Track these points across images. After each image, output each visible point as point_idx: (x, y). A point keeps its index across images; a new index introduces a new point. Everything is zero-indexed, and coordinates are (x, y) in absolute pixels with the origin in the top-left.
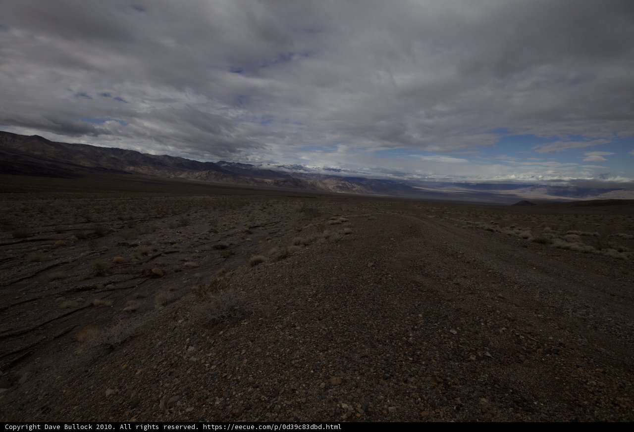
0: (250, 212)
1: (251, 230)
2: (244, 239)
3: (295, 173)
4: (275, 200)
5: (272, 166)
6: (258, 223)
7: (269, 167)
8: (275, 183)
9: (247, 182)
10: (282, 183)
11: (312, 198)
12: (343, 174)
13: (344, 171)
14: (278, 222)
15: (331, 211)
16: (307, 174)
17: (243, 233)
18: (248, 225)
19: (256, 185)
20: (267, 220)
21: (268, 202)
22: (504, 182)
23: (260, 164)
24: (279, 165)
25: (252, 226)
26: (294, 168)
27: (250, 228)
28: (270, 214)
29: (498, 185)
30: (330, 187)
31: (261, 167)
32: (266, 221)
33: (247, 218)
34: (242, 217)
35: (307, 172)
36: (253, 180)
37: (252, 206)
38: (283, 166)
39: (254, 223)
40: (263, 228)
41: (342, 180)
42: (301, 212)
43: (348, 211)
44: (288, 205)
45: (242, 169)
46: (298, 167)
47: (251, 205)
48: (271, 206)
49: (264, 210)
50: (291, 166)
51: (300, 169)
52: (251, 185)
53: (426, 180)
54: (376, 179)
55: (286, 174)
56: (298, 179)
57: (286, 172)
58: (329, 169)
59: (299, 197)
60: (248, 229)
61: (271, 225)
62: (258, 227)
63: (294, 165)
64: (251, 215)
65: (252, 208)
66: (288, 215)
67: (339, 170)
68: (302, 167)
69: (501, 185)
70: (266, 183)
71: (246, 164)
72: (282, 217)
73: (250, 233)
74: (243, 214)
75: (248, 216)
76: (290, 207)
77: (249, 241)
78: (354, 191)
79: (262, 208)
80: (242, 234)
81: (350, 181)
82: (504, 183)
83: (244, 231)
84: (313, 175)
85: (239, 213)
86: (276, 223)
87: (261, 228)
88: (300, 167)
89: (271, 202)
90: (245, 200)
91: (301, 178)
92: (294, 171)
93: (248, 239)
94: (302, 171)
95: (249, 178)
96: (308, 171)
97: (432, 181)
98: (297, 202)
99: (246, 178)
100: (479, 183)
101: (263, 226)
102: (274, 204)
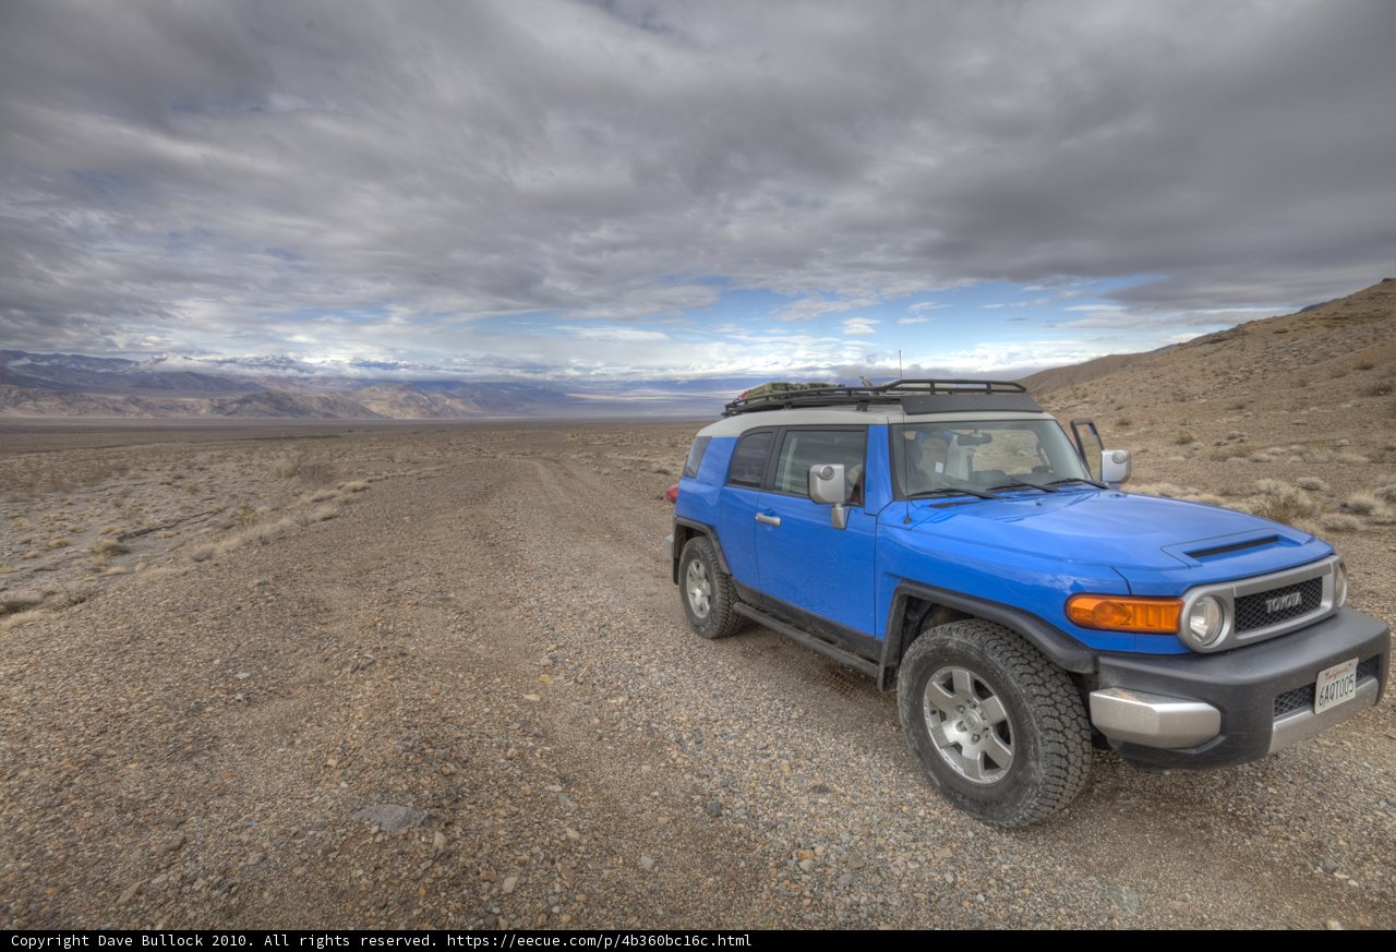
0: (125, 495)
1: (127, 544)
2: (99, 571)
3: (270, 378)
4: (215, 454)
5: (196, 362)
6: (152, 519)
7: (188, 363)
8: (214, 408)
9: (116, 409)
10: (235, 406)
11: (325, 437)
12: (402, 373)
13: (406, 367)
14: (220, 511)
15: (364, 467)
16: (306, 379)
17: (98, 553)
18: (118, 530)
19: (151, 417)
20: (182, 508)
21: (192, 460)
22: (733, 374)
23: (156, 357)
24: (220, 358)
25: (129, 530)
26: (267, 364)
27: (120, 539)
28: (194, 491)
29: (724, 381)
30: (374, 408)
31: (159, 367)
32: (180, 513)
33: (113, 511)
34: (98, 511)
35: (305, 375)
36: (136, 402)
37: (135, 478)
38: (231, 361)
39: (139, 523)
40: (169, 533)
41: (402, 390)
42: (291, 476)
43: (408, 461)
44: (255, 462)
45: (94, 372)
46: (279, 361)
47: (132, 473)
48: (201, 469)
49: (179, 483)
50: (258, 359)
51: (285, 368)
52: (133, 416)
53: (592, 379)
54: (485, 383)
55: (248, 381)
56: (283, 394)
57: (243, 377)
58: (368, 365)
59: (291, 438)
60: (114, 541)
61: (196, 519)
62: (150, 531)
63: (267, 357)
64: (129, 502)
65: (135, 482)
66: (253, 489)
67: (393, 367)
68: (292, 362)
69: (731, 380)
70: (185, 408)
71: (107, 357)
72: (234, 497)
73: (124, 552)
74: (104, 501)
75: (118, 506)
76: (259, 466)
77: (118, 574)
78: (436, 414)
79: (169, 479)
80: (92, 558)
81: (423, 391)
82: (734, 377)
83: (99, 549)
84: (325, 380)
85: (88, 501)
86: (213, 514)
87: (159, 533)
88: (290, 363)
89: (201, 458)
90: (112, 462)
91: (291, 390)
92: (268, 372)
93: (114, 570)
94: (290, 372)
95: (120, 398)
96: (308, 372)
97: (603, 379)
98: (282, 453)
99: (111, 397)
100: (690, 378)
101: (168, 528)
102: (211, 463)
